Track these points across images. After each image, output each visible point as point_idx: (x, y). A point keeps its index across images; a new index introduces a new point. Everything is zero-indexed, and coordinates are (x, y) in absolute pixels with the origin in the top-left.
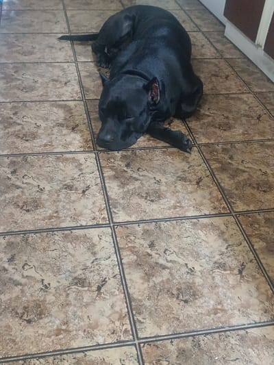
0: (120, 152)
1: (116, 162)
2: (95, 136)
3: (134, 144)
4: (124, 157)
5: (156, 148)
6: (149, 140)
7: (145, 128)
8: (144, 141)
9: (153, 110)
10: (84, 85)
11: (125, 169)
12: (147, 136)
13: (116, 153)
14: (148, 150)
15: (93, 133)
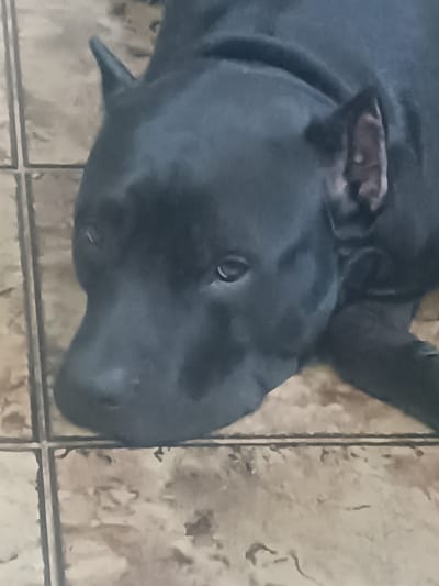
0: (171, 454)
1: (141, 507)
2: (52, 360)
3: (248, 412)
4: (186, 481)
5: (360, 439)
6: (328, 396)
7: (308, 335)
8: (302, 402)
9: (354, 243)
10: (28, 85)
11: (184, 545)
12: (322, 375)
13: (146, 457)
14: (316, 452)
15: (39, 344)
